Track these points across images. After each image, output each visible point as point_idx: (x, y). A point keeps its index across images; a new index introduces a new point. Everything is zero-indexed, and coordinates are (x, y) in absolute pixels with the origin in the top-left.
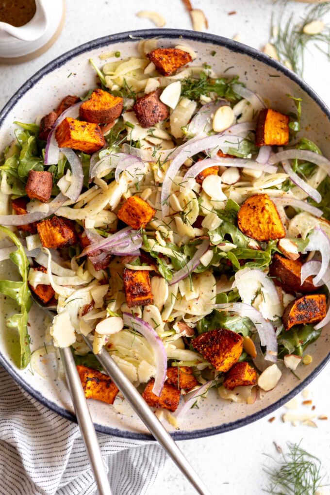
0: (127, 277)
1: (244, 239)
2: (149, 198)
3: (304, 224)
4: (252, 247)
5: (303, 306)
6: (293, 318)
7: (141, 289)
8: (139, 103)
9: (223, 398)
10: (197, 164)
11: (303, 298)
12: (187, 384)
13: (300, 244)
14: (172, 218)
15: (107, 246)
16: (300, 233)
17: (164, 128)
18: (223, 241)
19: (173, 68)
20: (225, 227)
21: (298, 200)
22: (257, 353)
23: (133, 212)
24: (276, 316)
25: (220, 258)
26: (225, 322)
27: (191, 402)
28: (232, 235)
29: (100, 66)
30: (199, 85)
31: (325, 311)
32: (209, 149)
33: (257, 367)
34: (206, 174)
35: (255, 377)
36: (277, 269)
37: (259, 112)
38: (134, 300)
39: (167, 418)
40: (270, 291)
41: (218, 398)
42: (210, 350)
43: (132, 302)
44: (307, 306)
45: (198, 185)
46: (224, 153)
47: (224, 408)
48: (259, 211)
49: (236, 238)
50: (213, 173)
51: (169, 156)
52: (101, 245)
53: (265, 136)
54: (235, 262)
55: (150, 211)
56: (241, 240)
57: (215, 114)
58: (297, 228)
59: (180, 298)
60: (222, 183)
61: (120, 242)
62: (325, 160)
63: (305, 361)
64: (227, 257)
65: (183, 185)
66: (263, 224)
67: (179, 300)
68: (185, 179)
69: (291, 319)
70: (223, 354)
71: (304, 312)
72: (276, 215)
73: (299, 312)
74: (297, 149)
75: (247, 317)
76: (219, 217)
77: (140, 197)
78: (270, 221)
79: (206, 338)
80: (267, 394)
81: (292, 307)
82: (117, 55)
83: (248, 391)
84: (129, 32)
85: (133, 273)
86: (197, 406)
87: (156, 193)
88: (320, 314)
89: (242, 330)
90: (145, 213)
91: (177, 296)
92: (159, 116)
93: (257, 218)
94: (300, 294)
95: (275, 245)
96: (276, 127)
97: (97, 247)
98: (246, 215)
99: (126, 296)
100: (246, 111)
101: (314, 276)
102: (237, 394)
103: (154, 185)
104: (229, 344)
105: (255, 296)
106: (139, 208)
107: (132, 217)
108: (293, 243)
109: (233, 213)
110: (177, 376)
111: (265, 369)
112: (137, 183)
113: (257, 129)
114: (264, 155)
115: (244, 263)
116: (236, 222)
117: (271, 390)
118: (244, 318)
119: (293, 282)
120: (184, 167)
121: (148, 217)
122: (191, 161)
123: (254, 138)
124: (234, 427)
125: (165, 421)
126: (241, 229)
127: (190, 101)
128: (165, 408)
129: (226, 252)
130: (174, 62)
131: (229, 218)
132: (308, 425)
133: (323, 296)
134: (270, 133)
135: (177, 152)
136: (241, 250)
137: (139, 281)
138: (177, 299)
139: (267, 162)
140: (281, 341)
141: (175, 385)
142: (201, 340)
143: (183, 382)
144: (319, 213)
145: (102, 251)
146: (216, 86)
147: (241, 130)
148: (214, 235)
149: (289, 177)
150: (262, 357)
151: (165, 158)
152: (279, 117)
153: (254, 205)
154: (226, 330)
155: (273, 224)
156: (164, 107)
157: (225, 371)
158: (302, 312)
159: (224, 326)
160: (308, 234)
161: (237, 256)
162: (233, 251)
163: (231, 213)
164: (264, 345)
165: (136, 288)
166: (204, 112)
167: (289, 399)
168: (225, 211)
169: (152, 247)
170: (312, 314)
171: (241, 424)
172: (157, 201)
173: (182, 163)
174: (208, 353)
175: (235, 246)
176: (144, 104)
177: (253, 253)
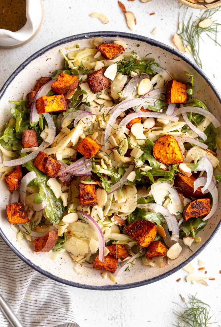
0: (81, 188)
1: (157, 163)
2: (97, 138)
3: (196, 154)
4: (162, 168)
5: (195, 206)
6: (188, 213)
7: (90, 196)
8: (90, 78)
9: (146, 264)
10: (127, 116)
11: (196, 201)
12: (122, 255)
13: (193, 166)
14: (111, 151)
15: (70, 171)
16: (193, 159)
17: (107, 93)
18: (144, 165)
19: (112, 55)
20: (145, 156)
21: (193, 139)
22: (166, 236)
23: (87, 147)
24: (178, 212)
25: (142, 176)
26: (145, 215)
27: (125, 267)
28: (149, 161)
29: (66, 53)
30: (129, 65)
31: (209, 209)
32: (135, 107)
33: (167, 244)
34: (133, 123)
35: (165, 250)
36: (179, 182)
37: (168, 82)
38: (84, 202)
39: (110, 277)
40: (174, 196)
41: (142, 265)
42: (136, 233)
43: (83, 203)
44: (197, 206)
45: (128, 130)
46: (145, 109)
47: (146, 271)
48: (167, 146)
49: (152, 163)
50: (138, 122)
51: (110, 111)
52: (67, 170)
53: (171, 98)
54: (151, 178)
55: (98, 147)
56: (155, 164)
57: (139, 84)
58: (191, 156)
59: (114, 202)
60: (144, 128)
61: (78, 168)
62: (209, 113)
63: (197, 241)
64: (146, 175)
65: (119, 129)
66: (169, 154)
67: (114, 203)
68: (119, 126)
69: (187, 214)
70: (144, 236)
71: (195, 209)
72: (178, 148)
73: (192, 210)
74: (191, 106)
75: (159, 213)
76: (141, 150)
77: (91, 138)
78: (173, 152)
79: (133, 226)
80: (173, 261)
81: (188, 206)
82: (77, 47)
83: (161, 260)
84: (85, 34)
85: (85, 186)
86: (129, 269)
87: (101, 135)
88: (206, 211)
89: (156, 221)
90: (95, 148)
91: (113, 200)
92: (103, 86)
93: (165, 151)
94: (194, 198)
95: (177, 168)
96: (178, 91)
97: (65, 171)
98: (158, 149)
99: (80, 201)
100: (159, 81)
101: (202, 187)
102: (154, 262)
103: (100, 130)
104: (148, 229)
105: (164, 199)
106: (91, 145)
107: (86, 151)
108: (188, 166)
109: (150, 147)
110: (116, 251)
111: (171, 246)
112: (89, 129)
113: (166, 93)
114: (170, 110)
115: (157, 179)
116: (152, 153)
117: (176, 259)
118: (158, 213)
119: (189, 191)
120: (119, 118)
121: (97, 151)
122: (123, 115)
123: (164, 99)
124: (151, 281)
125: (109, 278)
126: (155, 157)
127: (123, 75)
128: (108, 271)
129: (146, 172)
130: (113, 52)
131: (148, 150)
132: (203, 284)
133: (208, 200)
134: (175, 96)
135: (115, 109)
136: (155, 171)
137: (88, 191)
138: (112, 203)
139: (173, 115)
140: (182, 228)
141: (114, 256)
142: (130, 228)
143: (120, 254)
144: (206, 147)
145: (67, 173)
146: (140, 65)
147: (156, 94)
148: (138, 161)
149: (186, 124)
150: (169, 238)
151: (107, 113)
152: (180, 85)
153: (164, 142)
154: (146, 221)
155: (175, 154)
156: (107, 79)
157: (146, 247)
158: (194, 210)
159: (144, 218)
160: (198, 161)
161: (152, 174)
162: (150, 171)
163: (149, 147)
164: (171, 231)
165: (86, 195)
166: (133, 83)
167: (186, 264)
168: (145, 146)
169: (98, 170)
170: (201, 211)
171: (155, 280)
172: (102, 140)
173: (118, 116)
174: (135, 235)
175: (151, 168)
176: (94, 78)
177: (162, 172)
